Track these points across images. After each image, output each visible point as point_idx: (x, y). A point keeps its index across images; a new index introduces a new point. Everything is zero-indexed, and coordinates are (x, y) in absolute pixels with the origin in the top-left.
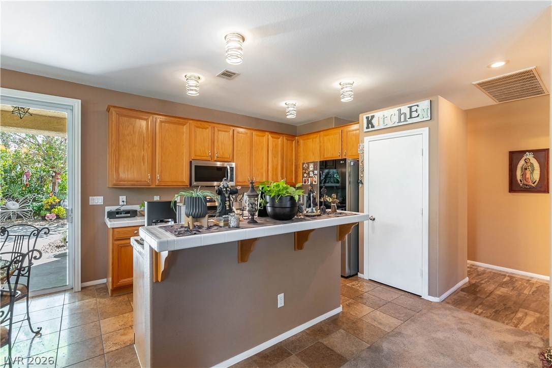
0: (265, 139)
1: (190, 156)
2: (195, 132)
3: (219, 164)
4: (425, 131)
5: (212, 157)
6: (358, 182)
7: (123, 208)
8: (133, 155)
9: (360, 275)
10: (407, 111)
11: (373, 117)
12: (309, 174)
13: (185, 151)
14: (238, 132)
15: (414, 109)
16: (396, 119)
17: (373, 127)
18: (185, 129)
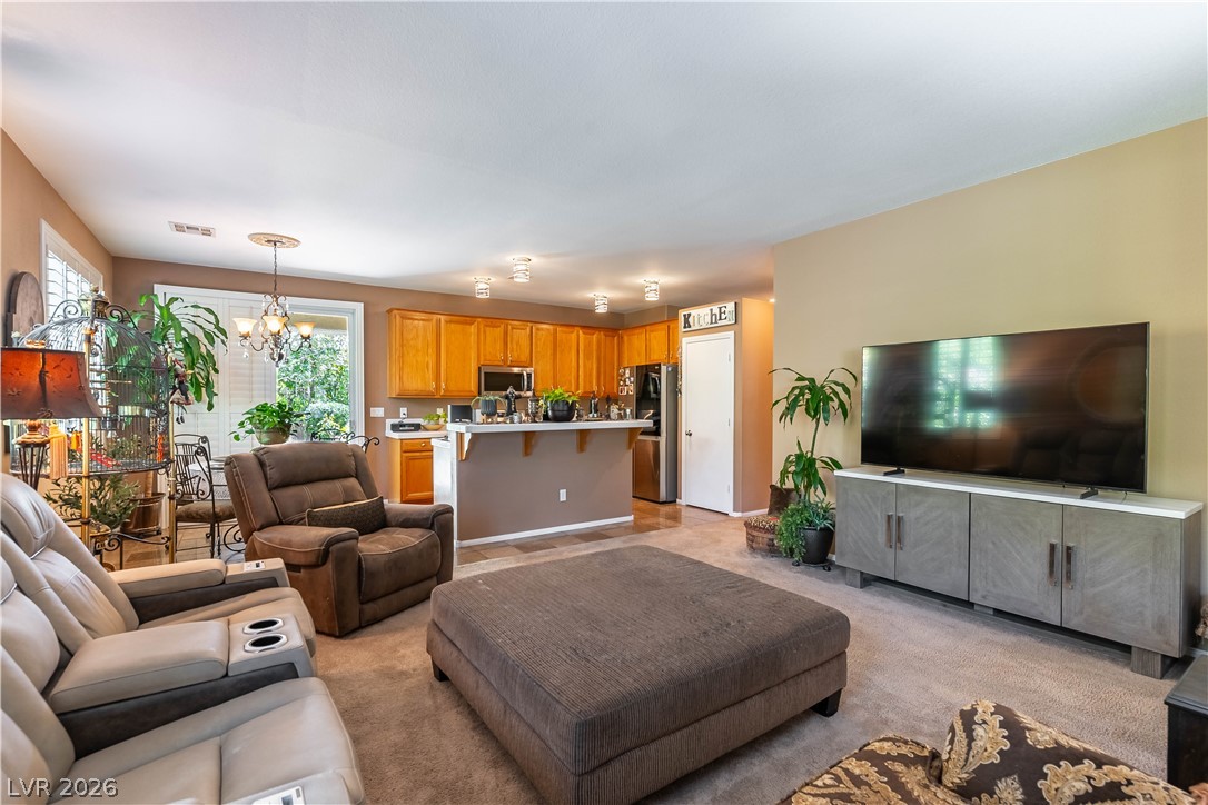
0: (574, 336)
1: (479, 360)
2: (485, 332)
3: (516, 370)
4: (731, 334)
5: (505, 361)
6: (675, 391)
7: (405, 421)
8: (417, 361)
9: (678, 500)
10: (716, 311)
11: (689, 315)
12: (625, 381)
13: (473, 355)
14: (538, 329)
15: (723, 309)
16: (708, 319)
17: (690, 326)
18: (473, 329)
